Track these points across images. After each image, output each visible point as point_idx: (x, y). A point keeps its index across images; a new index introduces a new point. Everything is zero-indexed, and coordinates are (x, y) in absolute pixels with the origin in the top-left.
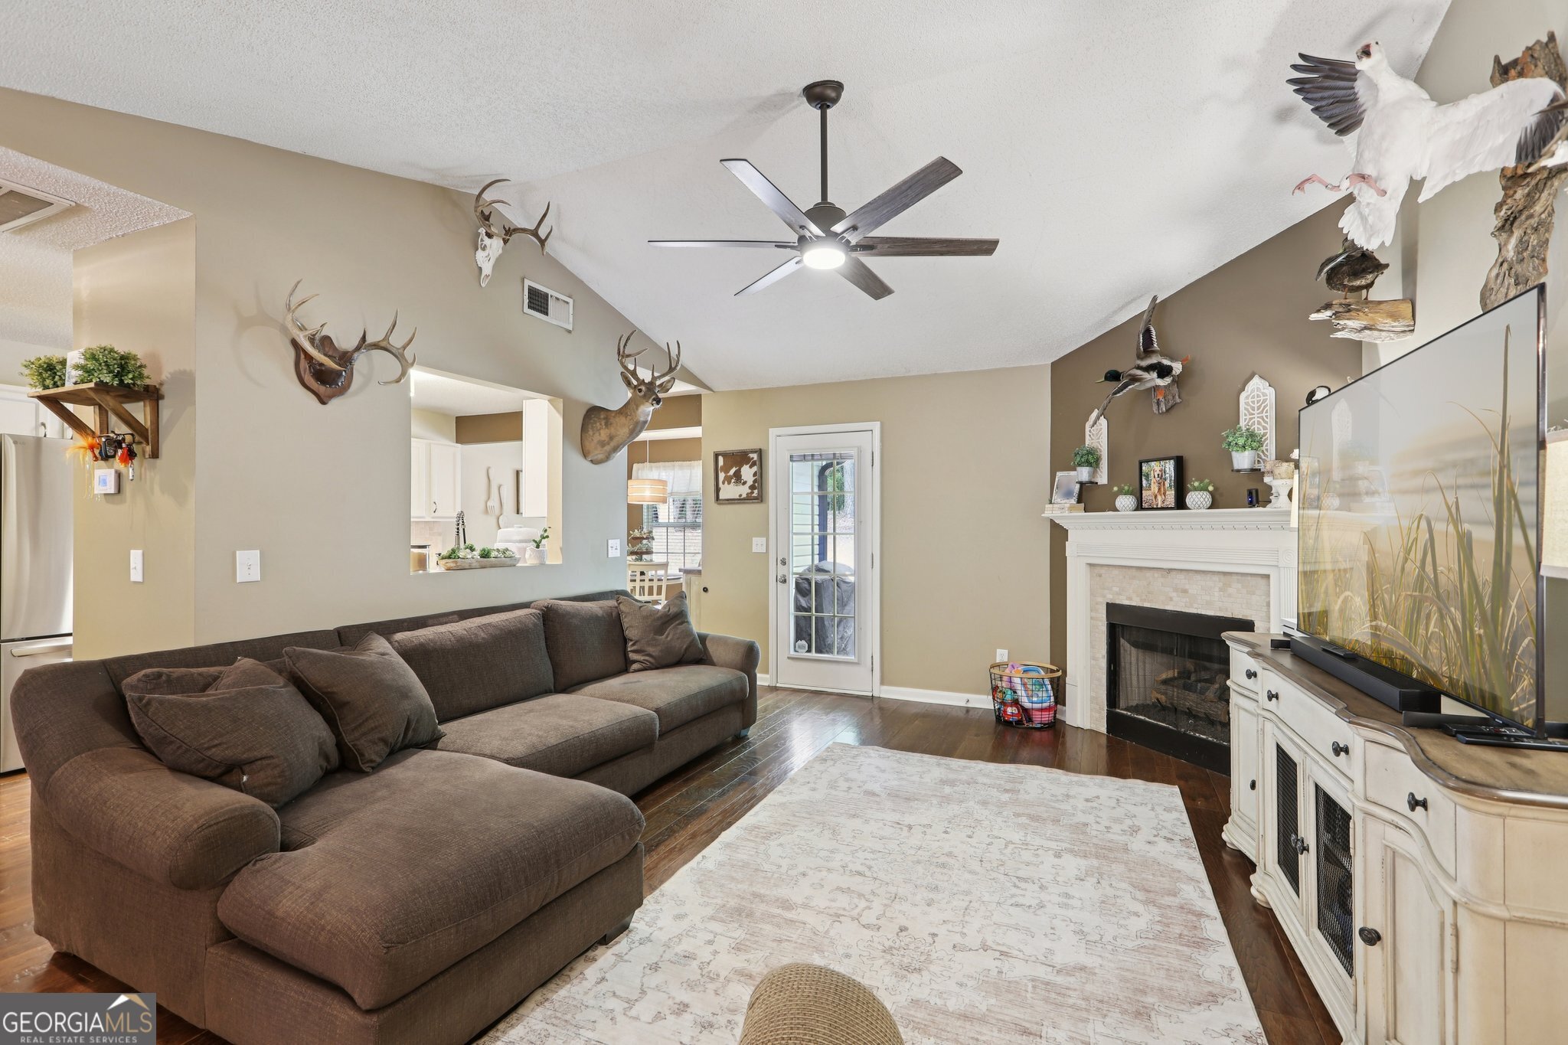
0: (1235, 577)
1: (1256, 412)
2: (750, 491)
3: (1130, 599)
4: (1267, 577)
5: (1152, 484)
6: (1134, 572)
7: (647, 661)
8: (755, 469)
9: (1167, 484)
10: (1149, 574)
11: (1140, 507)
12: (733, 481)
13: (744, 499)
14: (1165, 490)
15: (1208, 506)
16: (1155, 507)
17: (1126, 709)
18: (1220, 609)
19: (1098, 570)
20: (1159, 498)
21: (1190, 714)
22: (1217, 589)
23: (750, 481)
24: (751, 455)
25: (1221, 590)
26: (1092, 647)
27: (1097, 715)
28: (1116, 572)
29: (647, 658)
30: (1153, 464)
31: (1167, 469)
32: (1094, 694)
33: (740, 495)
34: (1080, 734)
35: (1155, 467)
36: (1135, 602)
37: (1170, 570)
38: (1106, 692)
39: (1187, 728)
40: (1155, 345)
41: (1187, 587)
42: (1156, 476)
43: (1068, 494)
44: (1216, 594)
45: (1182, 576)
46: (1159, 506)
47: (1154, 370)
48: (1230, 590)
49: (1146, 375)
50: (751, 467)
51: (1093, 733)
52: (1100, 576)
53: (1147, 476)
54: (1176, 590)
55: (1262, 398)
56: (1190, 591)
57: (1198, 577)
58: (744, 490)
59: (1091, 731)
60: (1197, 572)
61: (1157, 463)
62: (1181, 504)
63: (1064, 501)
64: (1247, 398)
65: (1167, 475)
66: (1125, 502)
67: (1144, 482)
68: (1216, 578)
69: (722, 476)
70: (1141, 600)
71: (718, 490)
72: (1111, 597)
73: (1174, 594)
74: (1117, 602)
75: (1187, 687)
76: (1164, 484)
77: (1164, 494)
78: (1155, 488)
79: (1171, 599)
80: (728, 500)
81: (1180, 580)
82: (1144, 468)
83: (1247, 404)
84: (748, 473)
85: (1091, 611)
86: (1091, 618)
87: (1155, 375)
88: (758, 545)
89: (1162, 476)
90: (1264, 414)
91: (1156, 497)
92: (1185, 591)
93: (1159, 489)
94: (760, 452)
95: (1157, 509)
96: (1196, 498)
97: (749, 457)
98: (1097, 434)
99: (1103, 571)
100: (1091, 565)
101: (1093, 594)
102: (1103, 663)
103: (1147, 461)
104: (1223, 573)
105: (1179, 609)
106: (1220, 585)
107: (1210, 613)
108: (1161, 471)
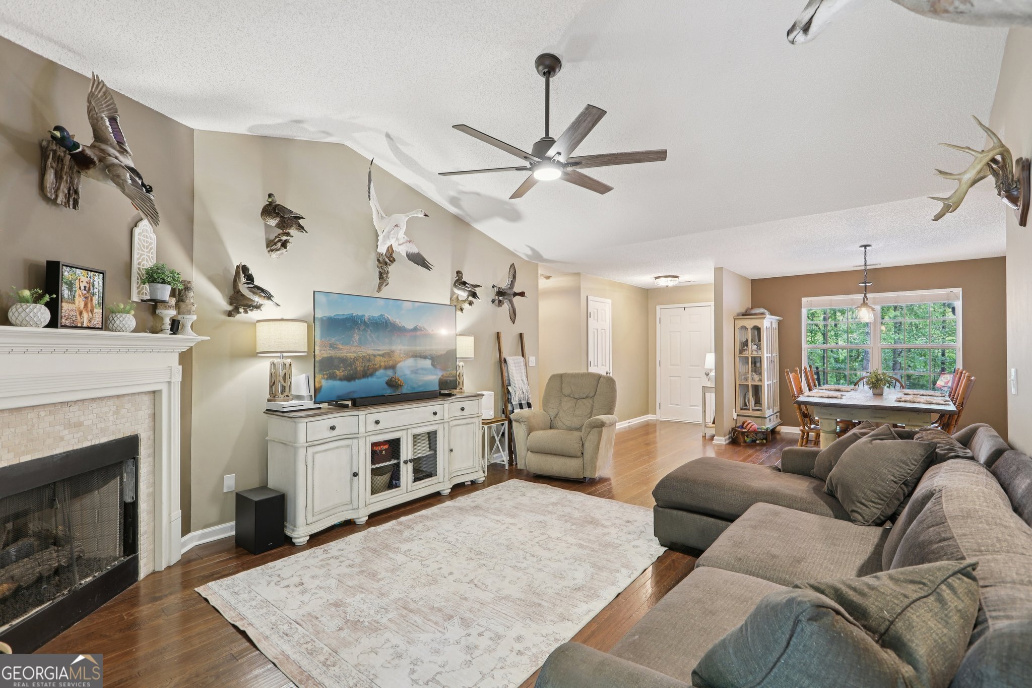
0: (127, 398)
1: (147, 251)
4: (159, 391)
5: (77, 296)
9: (94, 299)
14: (91, 305)
15: (132, 329)
16: (79, 325)
18: (113, 434)
20: (85, 315)
22: (110, 414)
25: (114, 414)
30: (78, 271)
31: (96, 283)
35: (81, 279)
40: (125, 145)
41: (82, 419)
42: (83, 288)
44: (111, 418)
46: (85, 325)
48: (123, 411)
53: (70, 286)
55: (149, 240)
56: (86, 423)
57: (94, 406)
60: (93, 400)
61: (84, 272)
62: (106, 324)
65: (96, 290)
66: (37, 314)
67: (63, 293)
68: (111, 404)
76: (92, 300)
77: (92, 311)
78: (80, 302)
81: (74, 414)
82: (66, 274)
83: (139, 239)
89: (89, 289)
90: (150, 255)
91: (81, 313)
92: (80, 424)
93: (86, 305)
95: (82, 328)
103: (70, 267)
104: (118, 396)
105: (70, 448)
106: (114, 408)
107: (104, 440)
108: (88, 283)
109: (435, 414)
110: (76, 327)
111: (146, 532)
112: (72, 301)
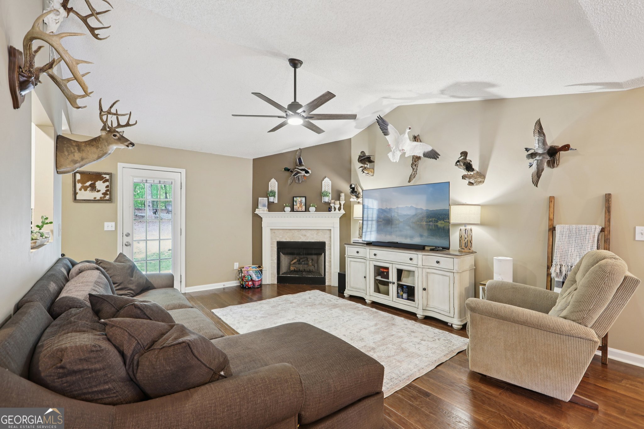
0: (320, 230)
1: (327, 187)
2: (103, 196)
3: (286, 239)
4: (331, 230)
6: (288, 231)
7: (130, 293)
8: (107, 183)
9: (303, 204)
10: (293, 231)
11: (293, 210)
12: (89, 189)
13: (98, 200)
14: (302, 206)
15: (316, 211)
17: (283, 274)
18: (316, 239)
19: (273, 231)
20: (300, 208)
21: (305, 271)
22: (315, 234)
23: (103, 190)
24: (104, 176)
25: (316, 234)
26: (272, 256)
27: (273, 279)
28: (281, 231)
29: (129, 291)
30: (298, 198)
31: (303, 200)
32: (272, 272)
33: (95, 198)
34: (268, 286)
35: (299, 199)
36: (288, 240)
37: (301, 230)
38: (276, 270)
39: (305, 275)
40: (303, 163)
41: (306, 234)
42: (299, 202)
43: (264, 206)
44: (315, 235)
45: (304, 231)
46: (300, 211)
47: (304, 171)
48: (319, 234)
49: (301, 172)
50: (104, 182)
51: (273, 285)
52: (275, 233)
53: (296, 202)
54: (302, 235)
55: (328, 183)
56: (307, 235)
57: (310, 231)
58: (98, 196)
59: (271, 284)
60: (309, 229)
61: (299, 198)
62: (307, 210)
63: (263, 208)
64: (324, 183)
65: (303, 202)
66: (288, 209)
67: (295, 203)
68: (315, 231)
69: (79, 186)
70: (290, 239)
71: (75, 194)
72: (279, 239)
73: (302, 237)
74: (281, 241)
75: (299, 264)
76: (301, 204)
77: (302, 207)
78: (298, 205)
79: (301, 238)
80: (85, 200)
81: (304, 232)
82: (295, 199)
83: (324, 184)
84: (101, 186)
85: (271, 244)
86: (271, 247)
87: (304, 172)
88: (109, 226)
90: (329, 188)
91: (299, 208)
93: (300, 206)
94: (110, 174)
96: (312, 209)
97: (103, 177)
98: (274, 186)
99: (276, 231)
100: (271, 229)
101: (271, 239)
102: (276, 261)
103: (296, 197)
104: (317, 230)
105: (303, 241)
106: (316, 233)
107: (313, 241)
108: (301, 200)
109: (411, 259)
110: (298, 211)
111: (328, 272)
112: (297, 205)
